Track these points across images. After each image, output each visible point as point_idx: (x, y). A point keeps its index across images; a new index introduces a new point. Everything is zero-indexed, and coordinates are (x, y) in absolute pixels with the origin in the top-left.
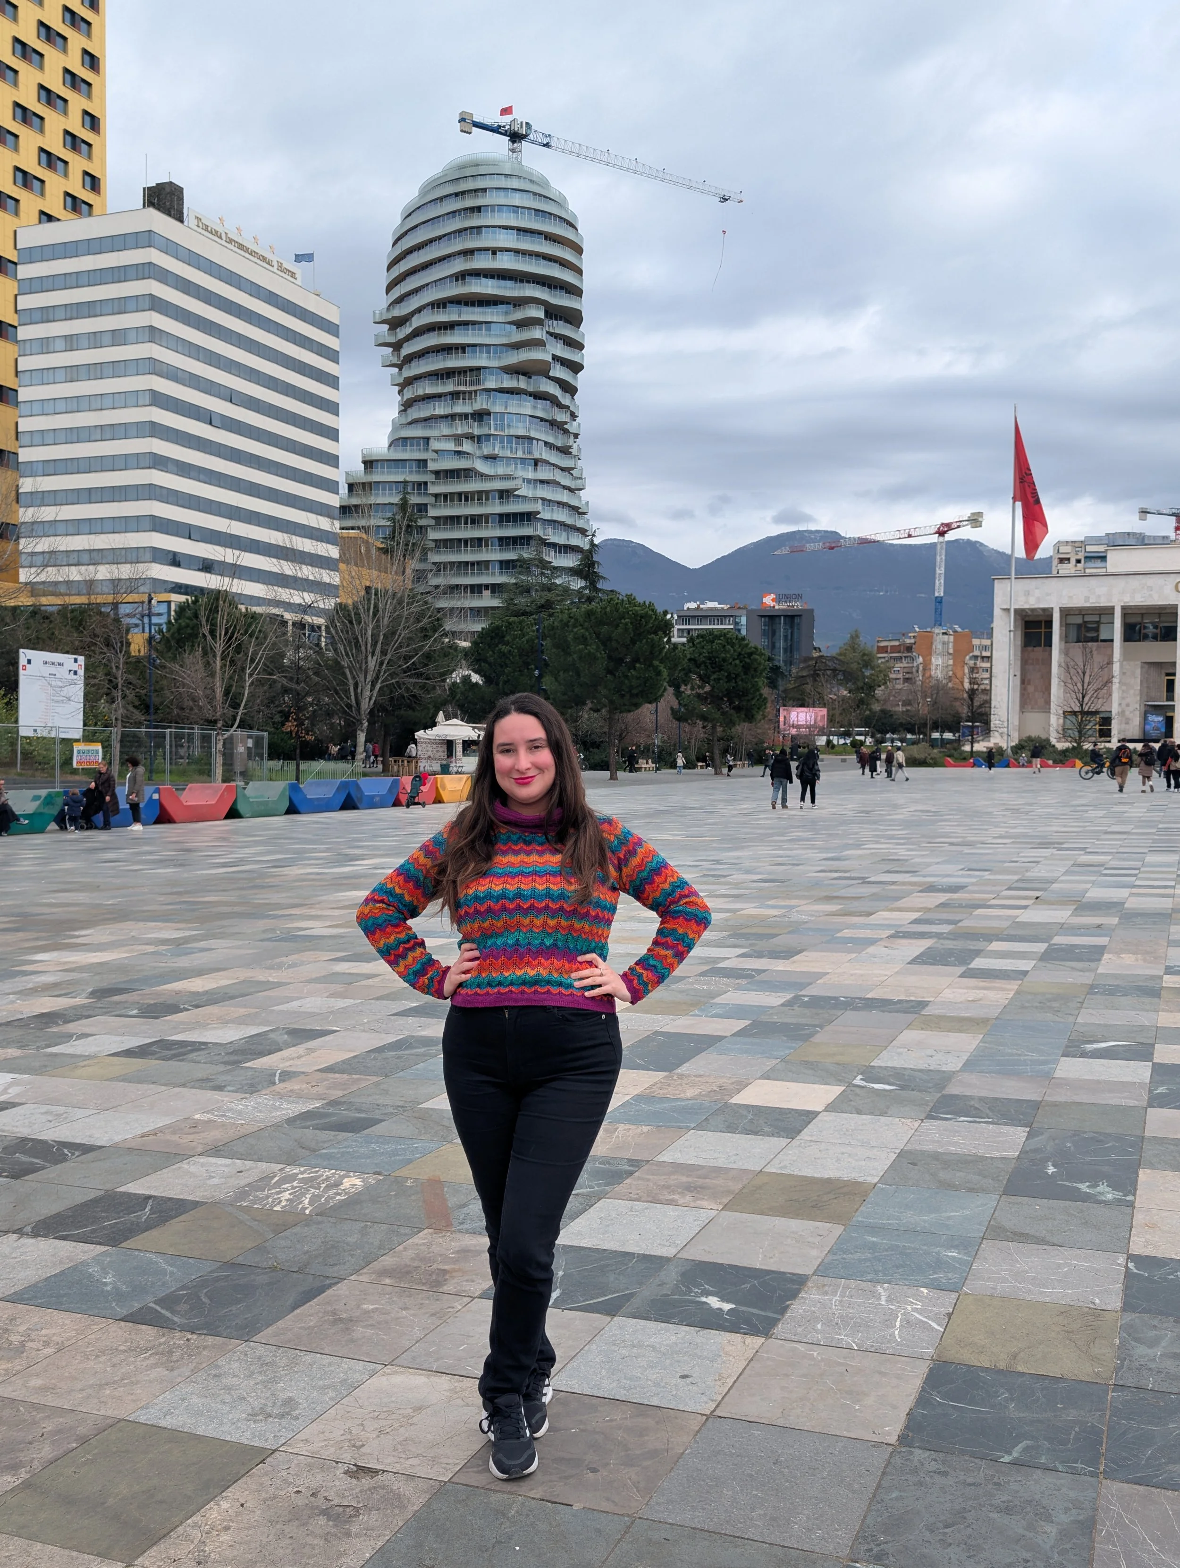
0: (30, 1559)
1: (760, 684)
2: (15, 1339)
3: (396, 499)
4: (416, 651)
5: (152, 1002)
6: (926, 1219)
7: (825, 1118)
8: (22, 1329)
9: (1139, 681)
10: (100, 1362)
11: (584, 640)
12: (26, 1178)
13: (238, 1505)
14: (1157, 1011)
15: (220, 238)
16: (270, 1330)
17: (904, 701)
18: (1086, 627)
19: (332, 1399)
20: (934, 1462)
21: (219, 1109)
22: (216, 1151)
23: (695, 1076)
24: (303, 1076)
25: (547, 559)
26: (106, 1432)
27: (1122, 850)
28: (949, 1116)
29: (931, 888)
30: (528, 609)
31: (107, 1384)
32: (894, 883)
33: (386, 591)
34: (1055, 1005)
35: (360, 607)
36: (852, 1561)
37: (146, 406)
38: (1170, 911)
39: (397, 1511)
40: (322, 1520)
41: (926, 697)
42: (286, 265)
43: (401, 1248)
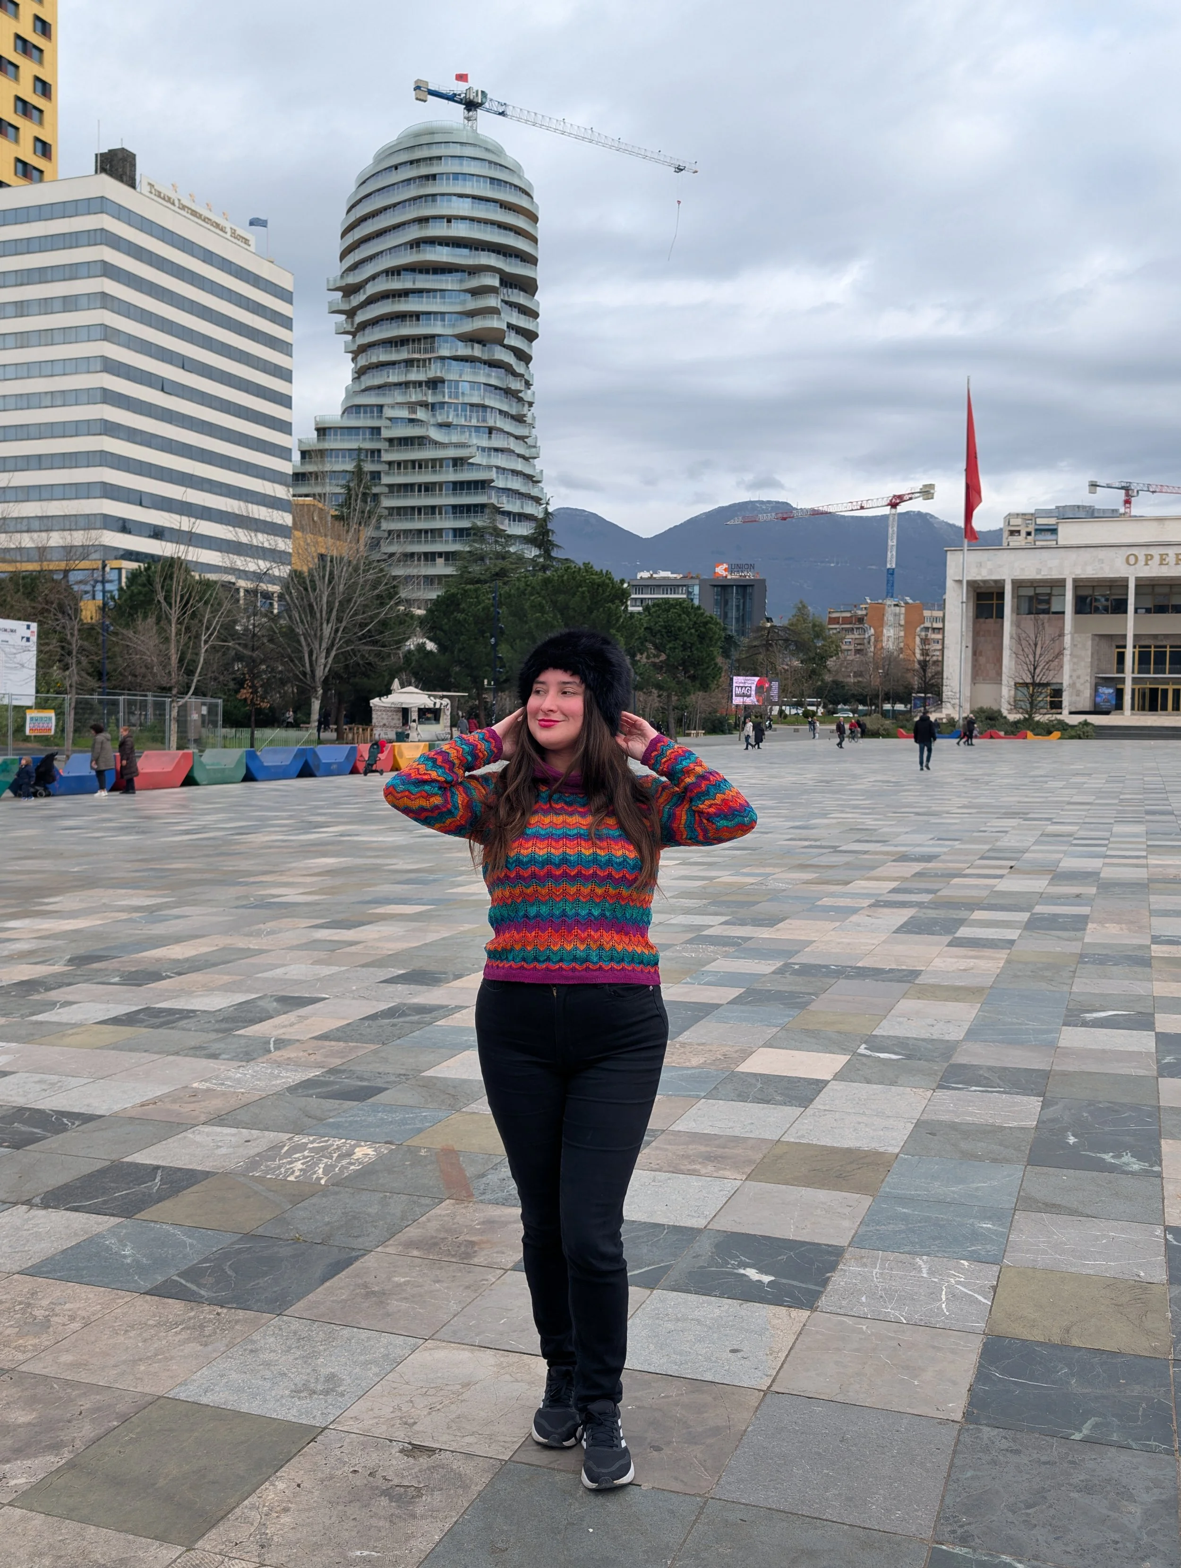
0: (85, 1543)
1: (715, 653)
2: (39, 1313)
3: (350, 466)
4: (372, 618)
5: (134, 969)
6: (955, 1190)
7: (835, 1087)
8: (45, 1303)
9: (1089, 653)
10: (130, 1338)
11: (541, 608)
12: (28, 1148)
13: (295, 1485)
14: (1150, 980)
15: (173, 204)
16: (301, 1304)
17: (855, 672)
18: (1037, 599)
19: (376, 1375)
20: (1004, 1440)
21: (217, 1077)
22: (219, 1120)
23: (699, 1044)
24: (298, 1044)
25: (501, 527)
26: (146, 1410)
27: (1087, 820)
28: (960, 1086)
29: (904, 858)
30: (482, 577)
31: (140, 1360)
32: (866, 852)
33: (342, 559)
34: (1048, 974)
35: (316, 574)
36: (937, 1543)
37: (97, 372)
38: (1146, 881)
39: (460, 1491)
40: (384, 1501)
41: (878, 668)
42: (240, 232)
43: (424, 1219)
